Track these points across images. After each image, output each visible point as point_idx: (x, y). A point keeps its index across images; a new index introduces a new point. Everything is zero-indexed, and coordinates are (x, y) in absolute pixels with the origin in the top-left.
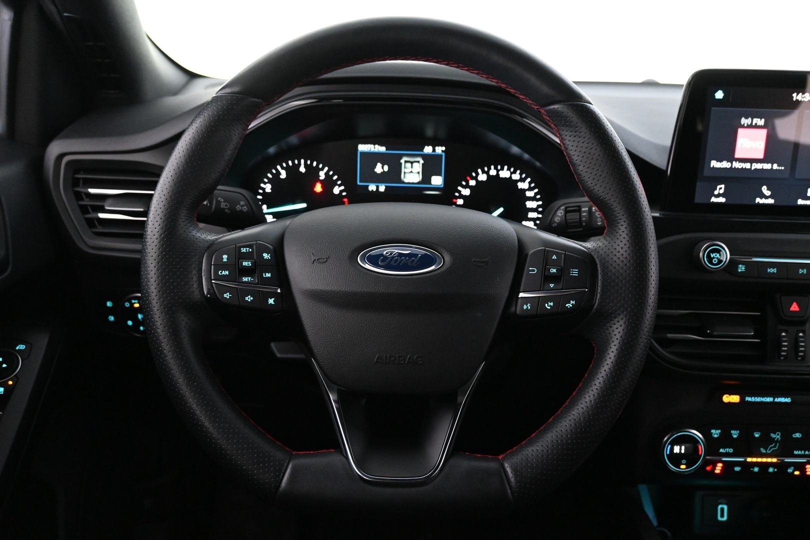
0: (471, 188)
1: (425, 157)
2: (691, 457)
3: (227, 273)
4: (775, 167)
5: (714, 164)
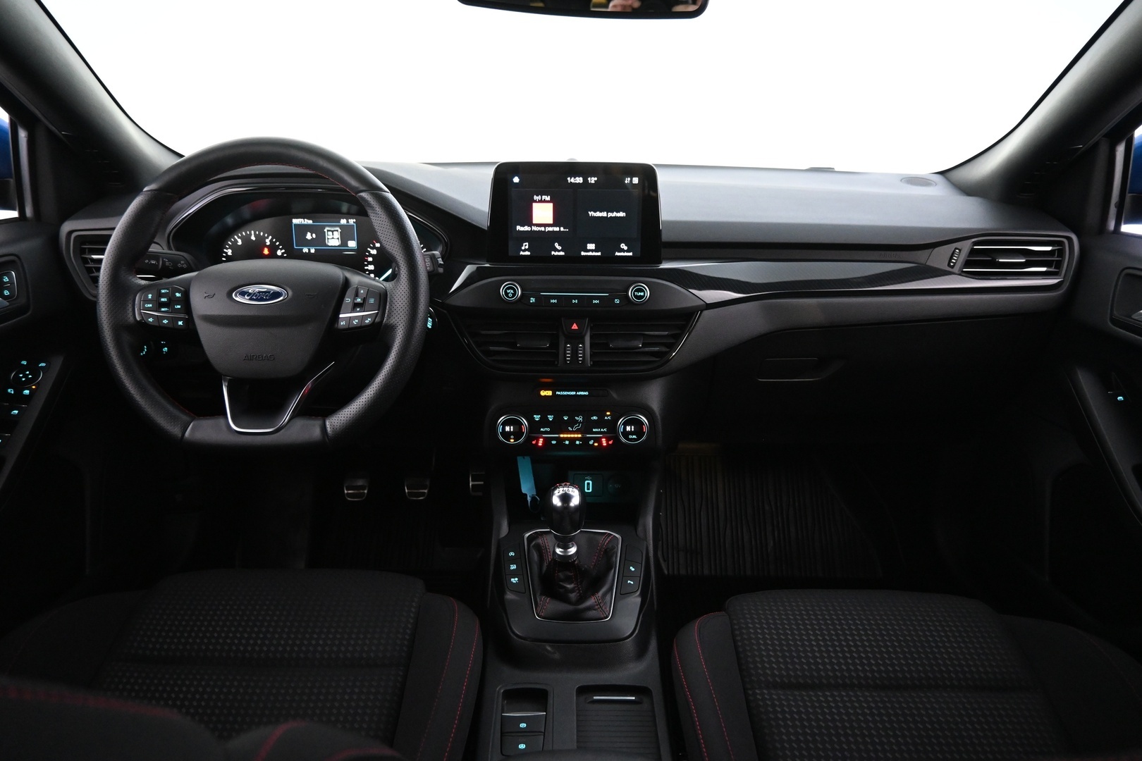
0: (377, 248)
1: (342, 227)
2: (517, 434)
3: (151, 305)
4: (562, 229)
5: (519, 228)
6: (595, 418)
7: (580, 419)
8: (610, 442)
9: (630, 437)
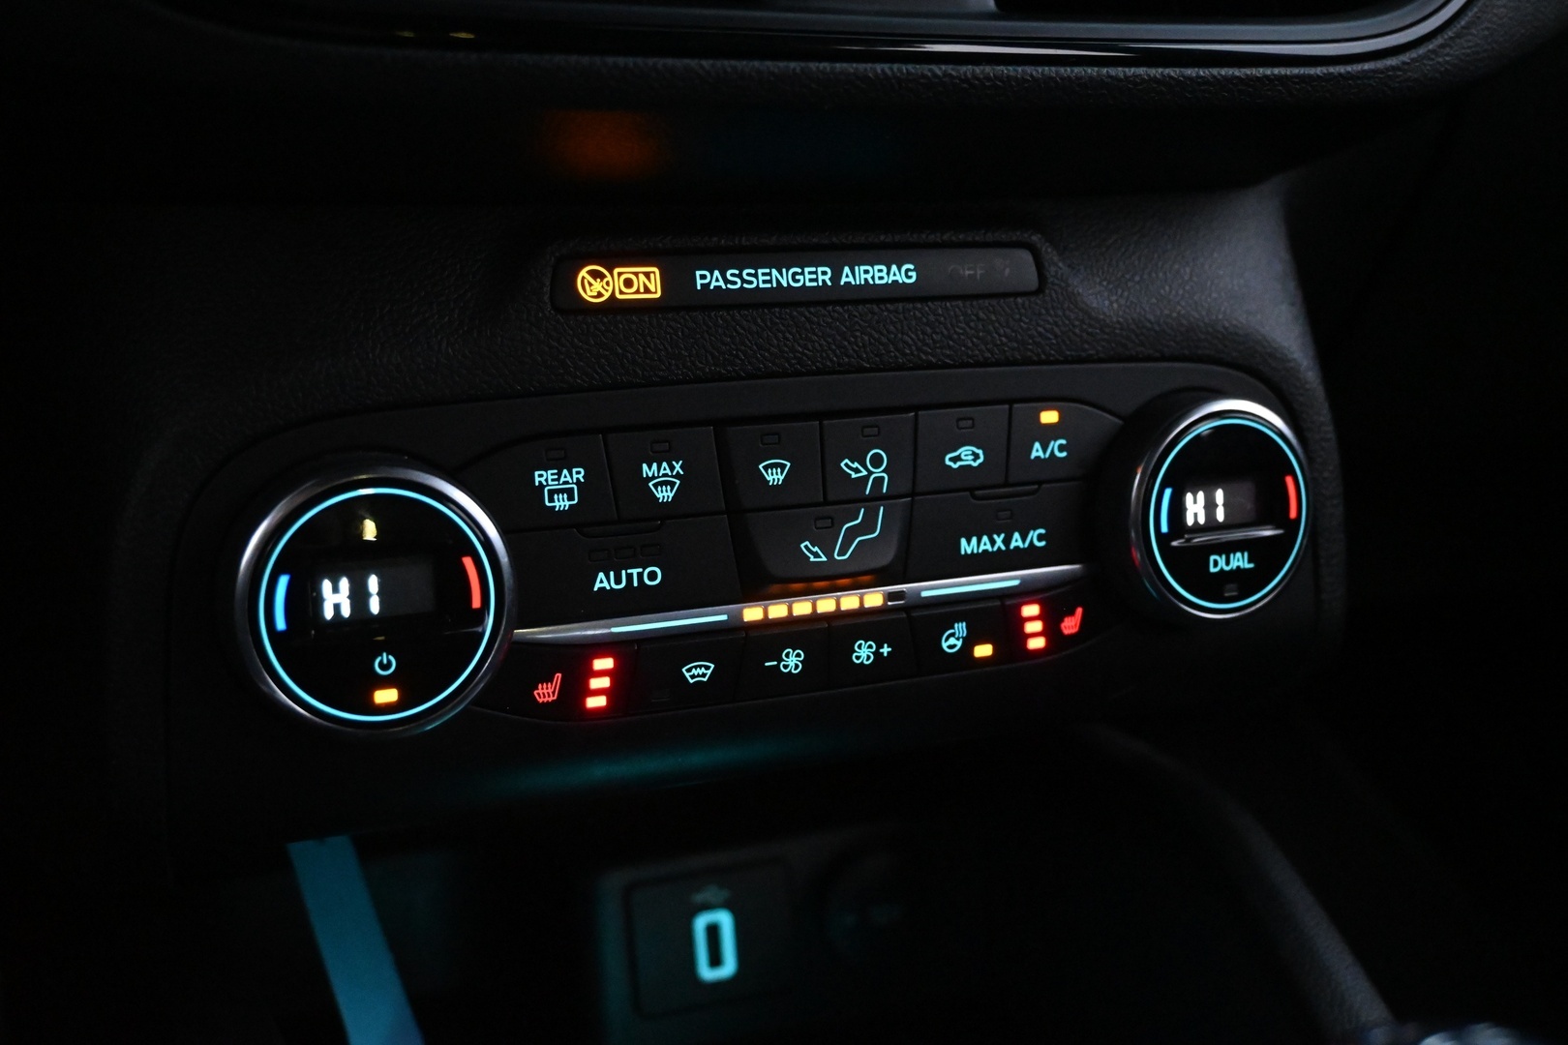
6: (968, 456)
7: (870, 470)
8: (1070, 625)
9: (1218, 564)
